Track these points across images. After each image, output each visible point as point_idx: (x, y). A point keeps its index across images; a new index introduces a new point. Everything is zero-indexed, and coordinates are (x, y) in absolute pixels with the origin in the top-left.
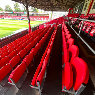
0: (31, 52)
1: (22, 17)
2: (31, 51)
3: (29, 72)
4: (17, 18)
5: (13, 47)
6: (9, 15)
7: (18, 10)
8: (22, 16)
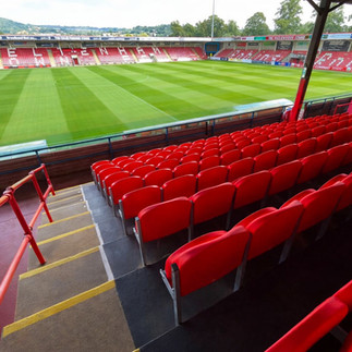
0: (294, 203)
1: (292, 56)
2: (298, 198)
3: (241, 288)
4: (270, 59)
5: (220, 153)
6: (250, 47)
7: (289, 27)
8: (296, 52)
